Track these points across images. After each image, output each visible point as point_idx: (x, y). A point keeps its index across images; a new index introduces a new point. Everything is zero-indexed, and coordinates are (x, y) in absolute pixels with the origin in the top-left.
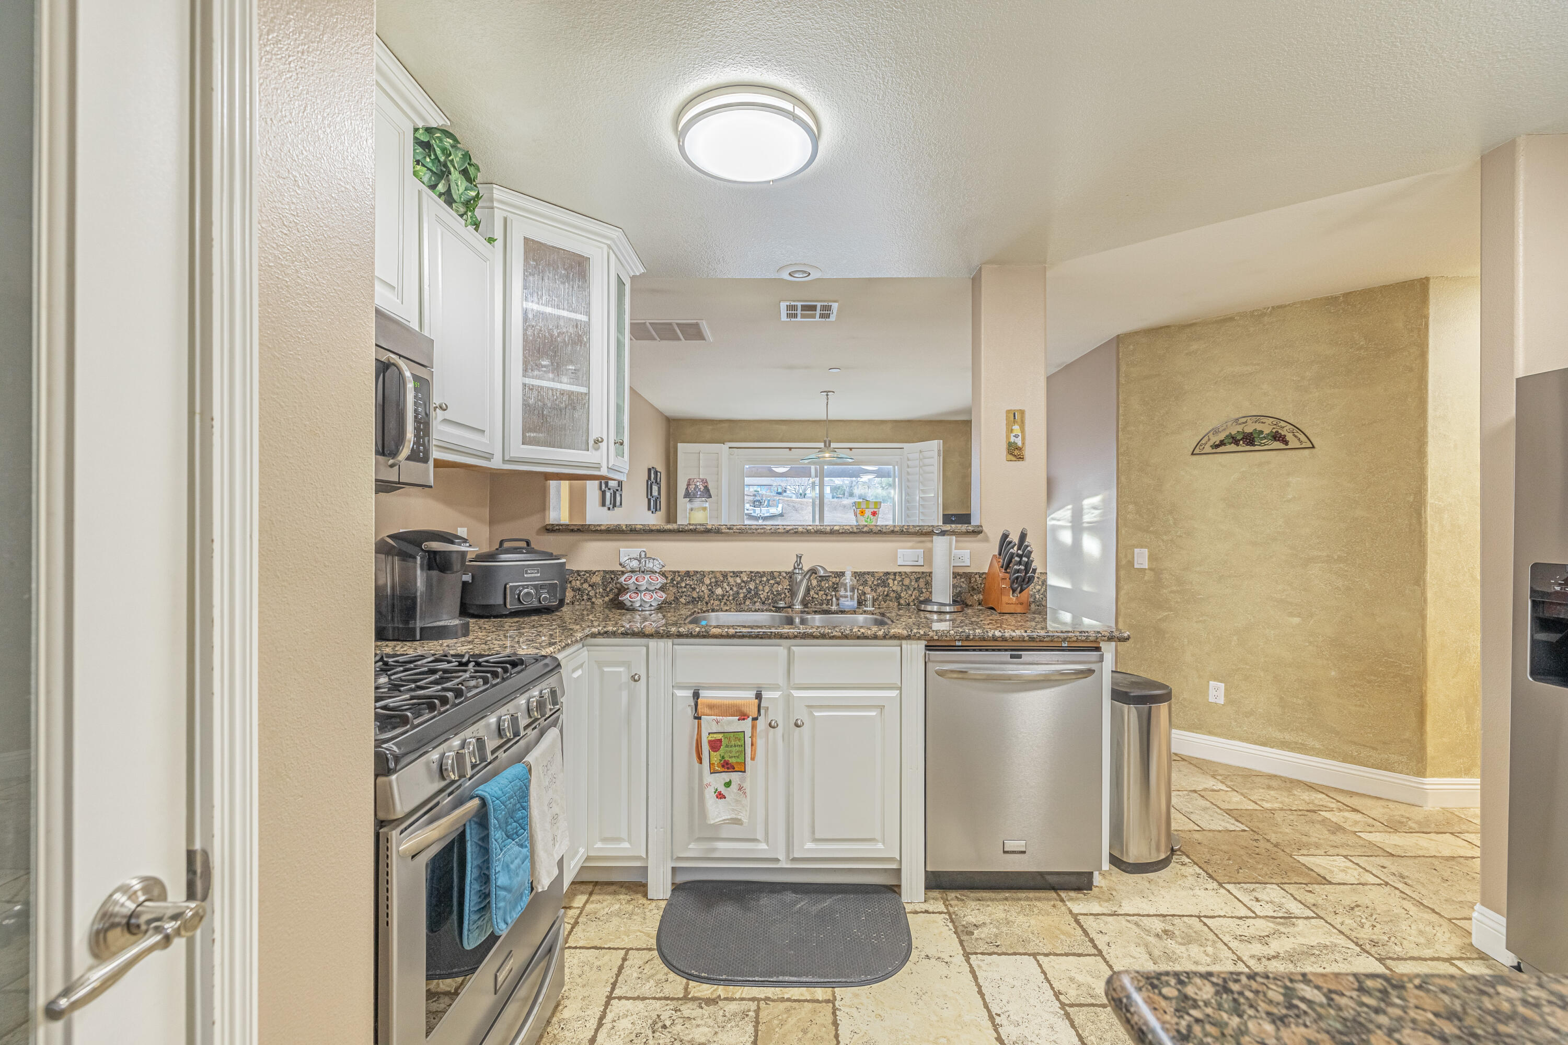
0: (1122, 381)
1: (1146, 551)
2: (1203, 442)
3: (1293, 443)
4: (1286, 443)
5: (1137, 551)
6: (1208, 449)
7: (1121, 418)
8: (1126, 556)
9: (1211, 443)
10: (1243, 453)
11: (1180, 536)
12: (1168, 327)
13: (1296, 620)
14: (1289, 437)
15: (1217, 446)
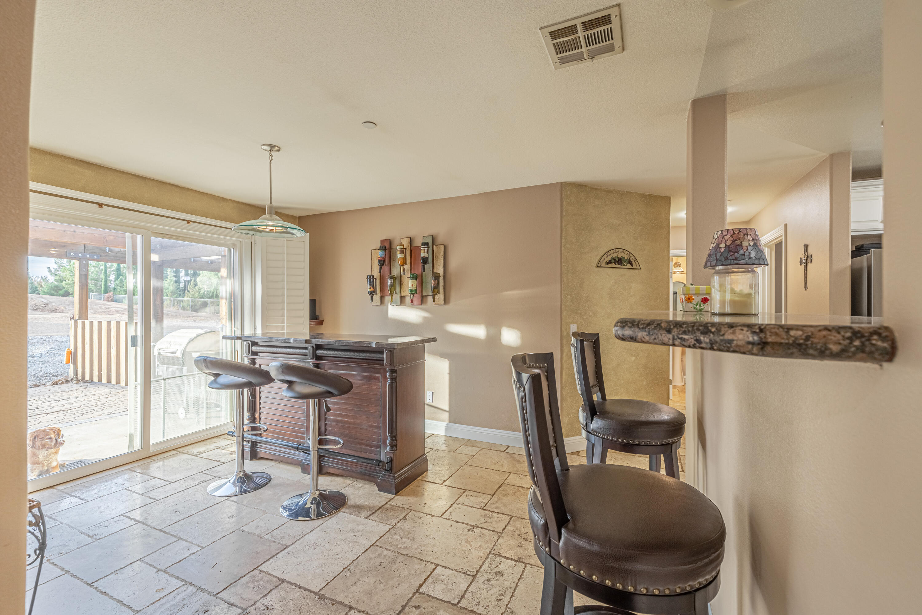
0: (564, 214)
1: (576, 325)
2: (602, 260)
3: (634, 267)
4: (632, 265)
5: (572, 325)
6: (604, 265)
7: (563, 238)
8: (566, 329)
9: (605, 261)
10: (616, 269)
11: (591, 316)
12: (586, 186)
13: (633, 358)
14: (633, 263)
15: (608, 263)
